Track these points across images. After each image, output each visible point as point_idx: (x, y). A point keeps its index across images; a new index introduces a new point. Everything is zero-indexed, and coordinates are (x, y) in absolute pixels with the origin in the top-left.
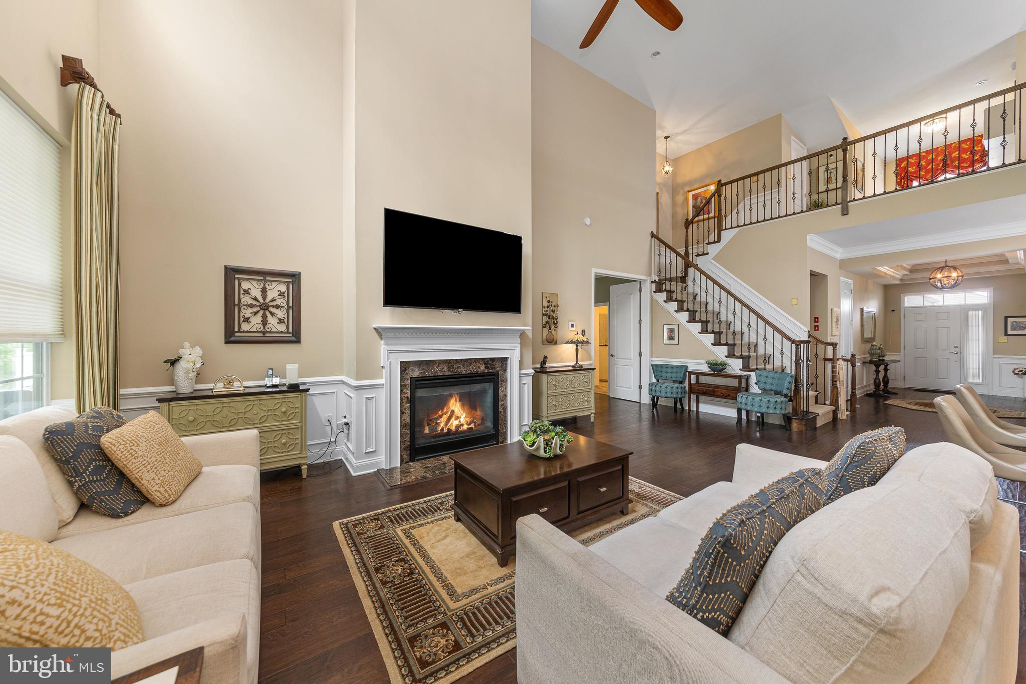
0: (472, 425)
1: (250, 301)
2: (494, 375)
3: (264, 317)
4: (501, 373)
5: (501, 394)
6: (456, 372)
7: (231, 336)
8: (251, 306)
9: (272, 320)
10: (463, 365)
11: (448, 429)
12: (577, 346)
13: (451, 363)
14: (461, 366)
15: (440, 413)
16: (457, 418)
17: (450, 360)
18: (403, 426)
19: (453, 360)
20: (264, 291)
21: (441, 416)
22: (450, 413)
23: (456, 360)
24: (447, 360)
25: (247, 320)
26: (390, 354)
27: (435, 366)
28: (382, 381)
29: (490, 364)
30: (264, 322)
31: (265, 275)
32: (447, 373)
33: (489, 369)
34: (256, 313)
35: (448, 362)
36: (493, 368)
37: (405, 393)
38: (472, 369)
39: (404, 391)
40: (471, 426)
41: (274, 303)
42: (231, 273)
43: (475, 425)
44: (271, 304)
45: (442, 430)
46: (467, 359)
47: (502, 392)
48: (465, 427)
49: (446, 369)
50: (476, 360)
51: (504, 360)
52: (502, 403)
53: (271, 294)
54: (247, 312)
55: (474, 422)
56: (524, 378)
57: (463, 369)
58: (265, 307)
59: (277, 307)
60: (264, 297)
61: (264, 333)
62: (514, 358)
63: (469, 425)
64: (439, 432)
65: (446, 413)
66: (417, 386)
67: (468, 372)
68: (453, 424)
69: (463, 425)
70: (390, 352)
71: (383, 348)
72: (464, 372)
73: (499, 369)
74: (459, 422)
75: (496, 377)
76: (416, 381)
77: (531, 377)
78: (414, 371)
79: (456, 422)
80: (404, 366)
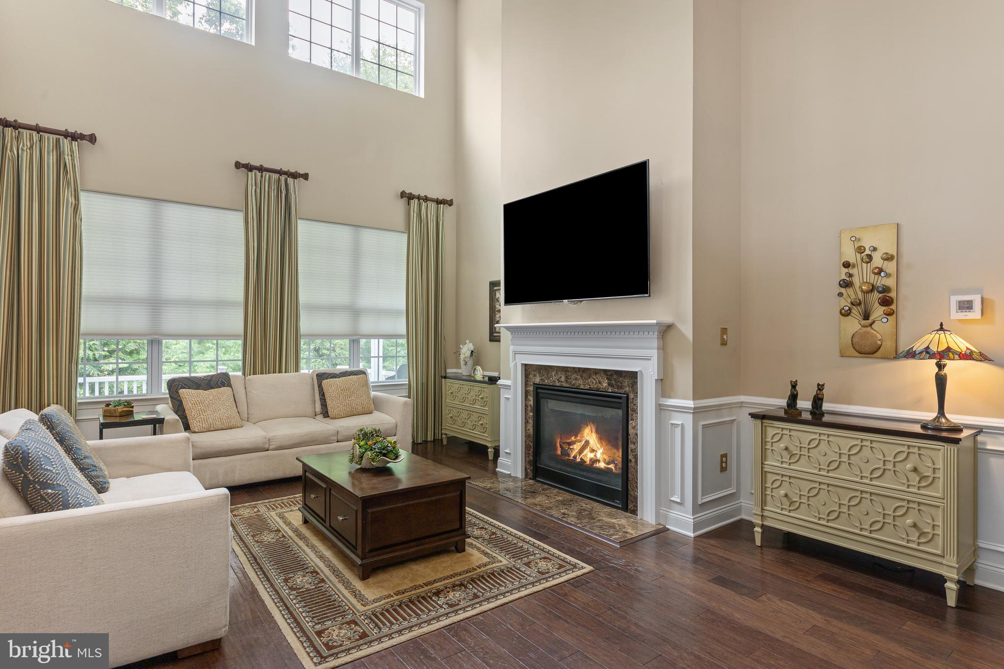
0: (612, 466)
2: (620, 398)
4: (631, 396)
5: (631, 431)
6: (574, 385)
7: (492, 336)
10: (582, 377)
11: (581, 459)
12: (940, 367)
13: (568, 372)
14: (579, 377)
15: (573, 438)
16: (593, 451)
17: (567, 367)
18: (527, 436)
19: (570, 367)
21: (574, 443)
22: (584, 442)
23: (574, 368)
24: (564, 367)
26: (516, 355)
27: (553, 373)
28: (510, 383)
29: (615, 380)
32: (564, 384)
33: (613, 387)
35: (565, 369)
36: (621, 387)
37: (529, 400)
38: (593, 384)
39: (528, 397)
40: (610, 466)
42: (491, 287)
43: (615, 467)
45: (575, 457)
46: (585, 369)
47: (633, 428)
48: (602, 465)
49: (563, 379)
50: (596, 372)
51: (633, 376)
55: (614, 463)
56: (673, 413)
57: (581, 382)
62: (649, 375)
63: (608, 463)
64: (571, 458)
65: (580, 441)
66: (541, 395)
67: (587, 387)
68: (588, 456)
69: (599, 461)
70: (515, 353)
71: (512, 348)
72: (582, 387)
73: (627, 389)
74: (595, 456)
75: (623, 401)
76: (537, 388)
77: (691, 416)
78: (535, 376)
79: (591, 455)
80: (528, 369)
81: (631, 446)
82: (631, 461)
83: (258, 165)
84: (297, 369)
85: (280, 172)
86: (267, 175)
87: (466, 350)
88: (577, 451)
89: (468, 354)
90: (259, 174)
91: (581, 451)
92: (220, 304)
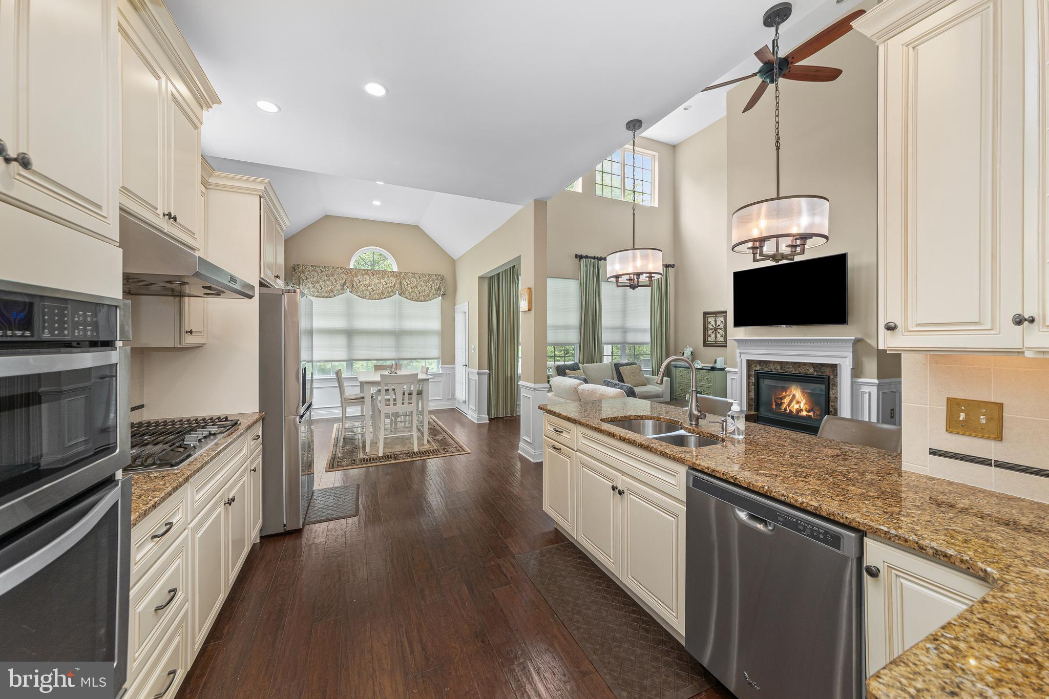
0: (811, 414)
1: (712, 327)
2: (824, 378)
3: (716, 334)
4: (832, 377)
5: (831, 395)
6: (787, 371)
7: (705, 344)
8: (711, 329)
9: (719, 336)
10: (793, 366)
11: (790, 410)
13: (783, 364)
14: (791, 367)
15: (784, 395)
16: (798, 404)
17: (782, 361)
19: (784, 361)
20: (716, 321)
21: (784, 398)
22: (792, 397)
23: (787, 362)
24: (780, 361)
25: (710, 336)
27: (771, 365)
28: (736, 370)
29: (819, 369)
30: (716, 337)
31: (716, 314)
32: (779, 371)
33: (819, 372)
34: (713, 332)
35: (781, 363)
36: (823, 372)
37: (751, 379)
38: (802, 370)
39: (751, 378)
40: (809, 414)
41: (719, 327)
42: (705, 314)
43: (814, 414)
44: (718, 327)
45: (785, 409)
46: (796, 362)
47: (834, 394)
48: (804, 413)
49: (779, 367)
50: (804, 364)
51: (834, 367)
52: (833, 404)
53: (718, 323)
54: (710, 332)
55: (812, 412)
56: (863, 386)
57: (792, 369)
58: (716, 329)
59: (720, 329)
60: (716, 324)
61: (716, 342)
62: (846, 366)
63: (809, 411)
64: (783, 410)
66: (760, 377)
67: (797, 372)
68: (795, 407)
69: (802, 410)
70: (741, 354)
71: (738, 351)
72: (793, 372)
73: (828, 373)
74: (800, 406)
75: (826, 380)
76: (758, 373)
77: (876, 387)
78: (756, 366)
79: (797, 406)
80: (750, 363)
81: (831, 404)
82: (831, 411)
83: (593, 256)
84: (601, 361)
85: (594, 258)
86: (589, 260)
87: (688, 352)
88: (786, 404)
89: (690, 353)
90: (593, 260)
91: (789, 405)
92: (566, 327)
